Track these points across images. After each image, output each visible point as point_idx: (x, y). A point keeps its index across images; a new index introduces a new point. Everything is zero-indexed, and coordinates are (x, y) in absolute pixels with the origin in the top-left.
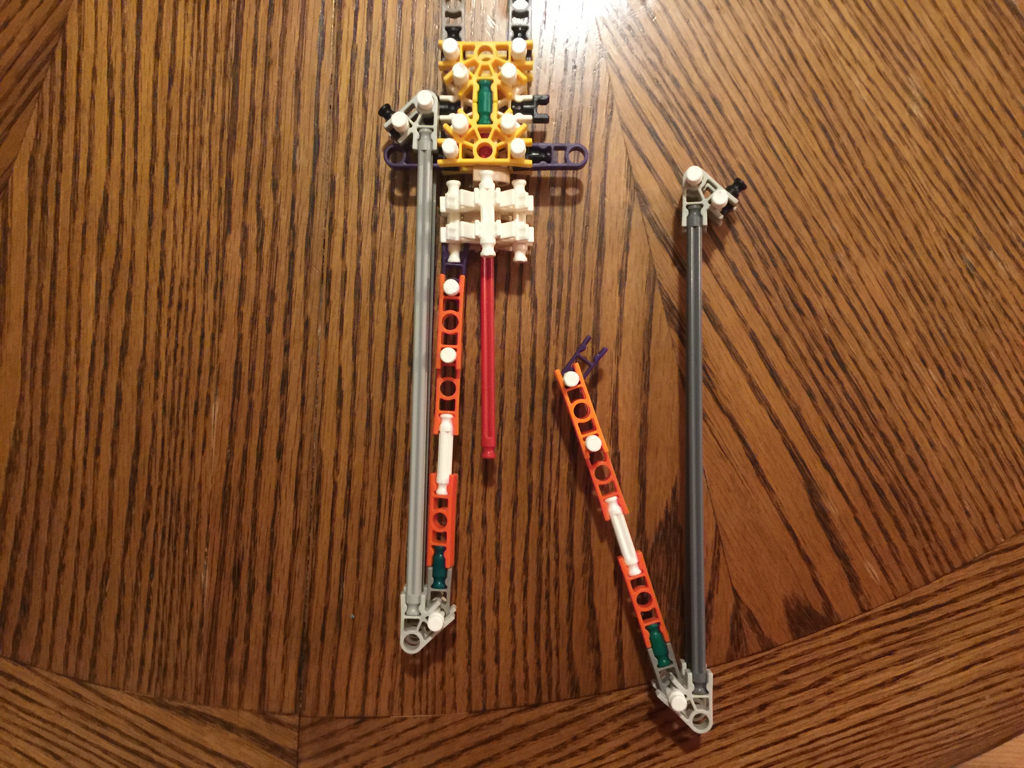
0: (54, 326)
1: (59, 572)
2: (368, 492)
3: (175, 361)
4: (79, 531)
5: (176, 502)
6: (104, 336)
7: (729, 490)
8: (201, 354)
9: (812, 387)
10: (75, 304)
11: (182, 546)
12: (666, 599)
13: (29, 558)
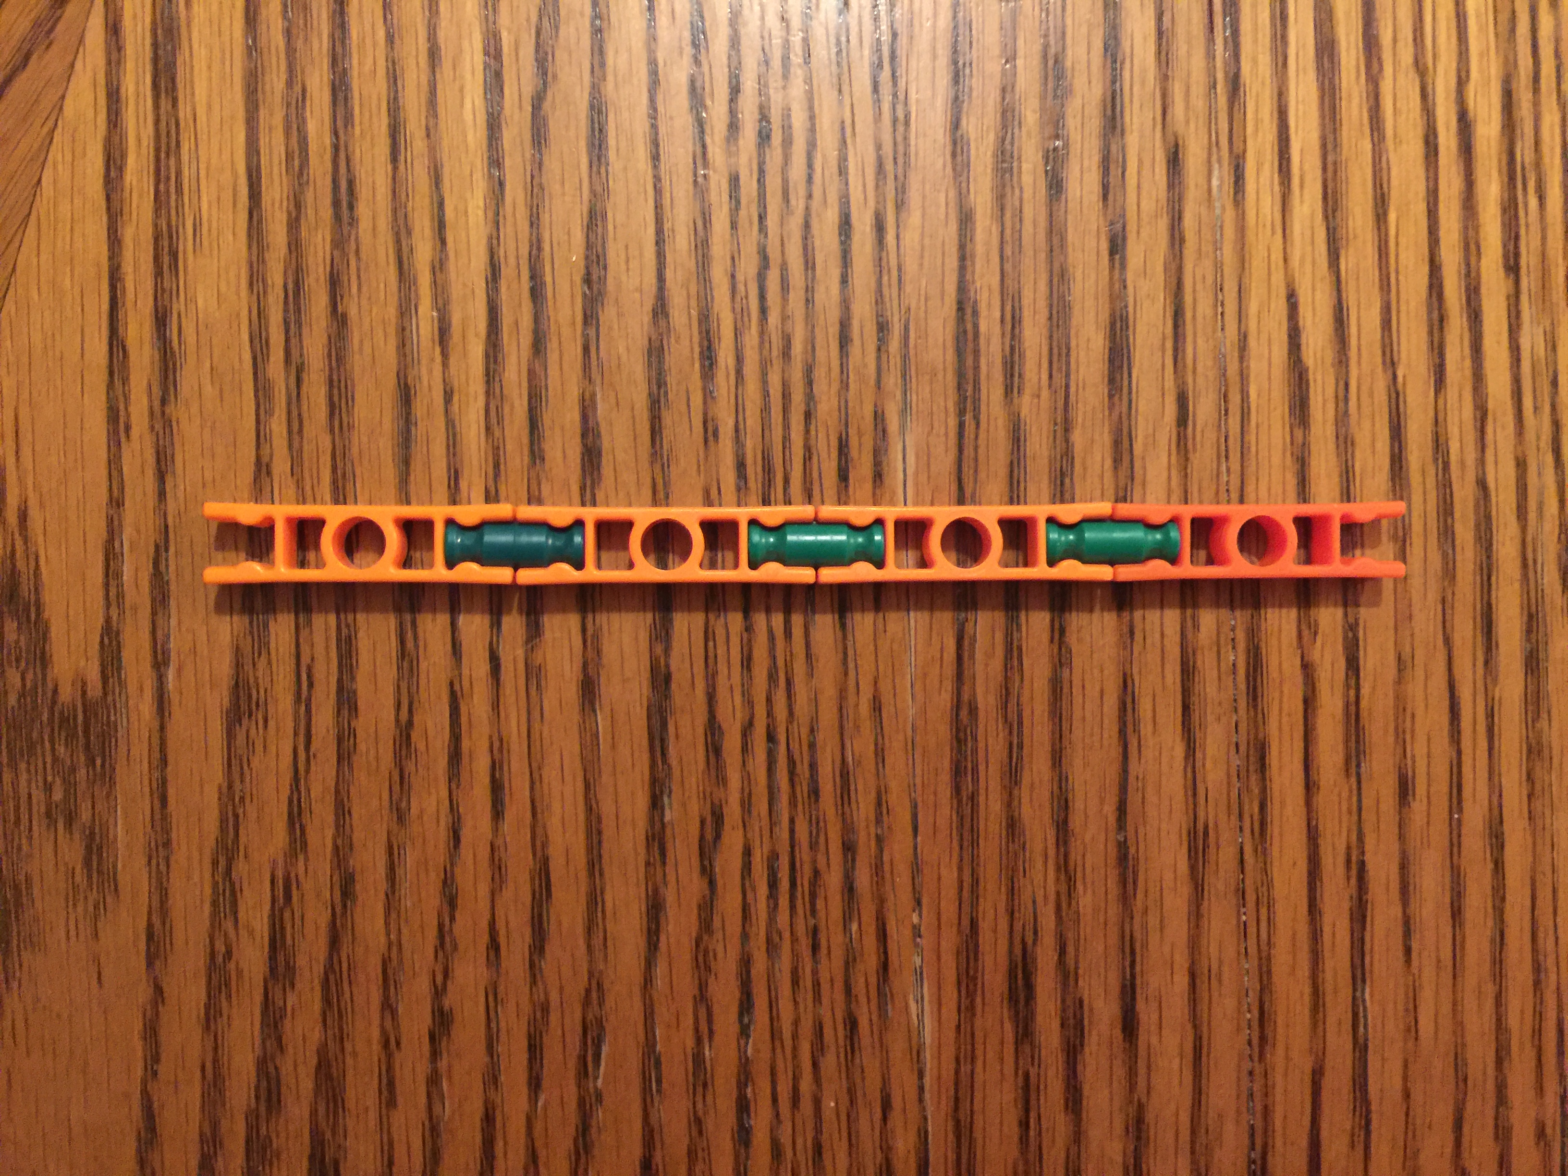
0: (353, 221)
1: (432, 1038)
2: (1415, 689)
3: (763, 311)
4: (493, 894)
5: (803, 769)
6: (524, 251)
8: (844, 280)
10: (418, 144)
11: (836, 913)
13: (327, 1001)
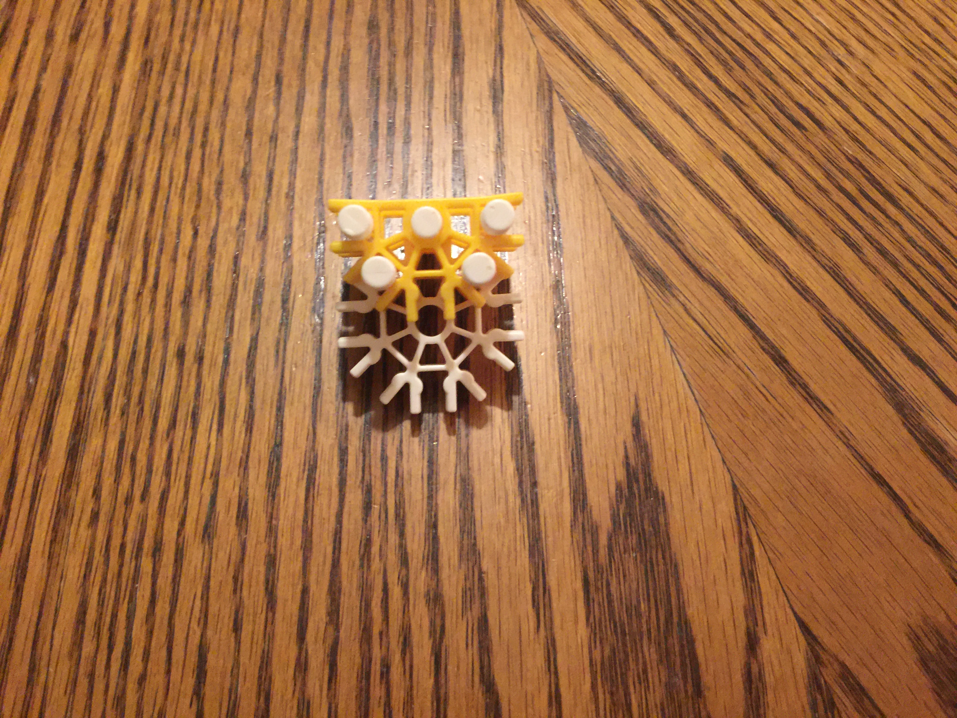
7: (744, 416)
9: (850, 232)
12: (654, 656)
